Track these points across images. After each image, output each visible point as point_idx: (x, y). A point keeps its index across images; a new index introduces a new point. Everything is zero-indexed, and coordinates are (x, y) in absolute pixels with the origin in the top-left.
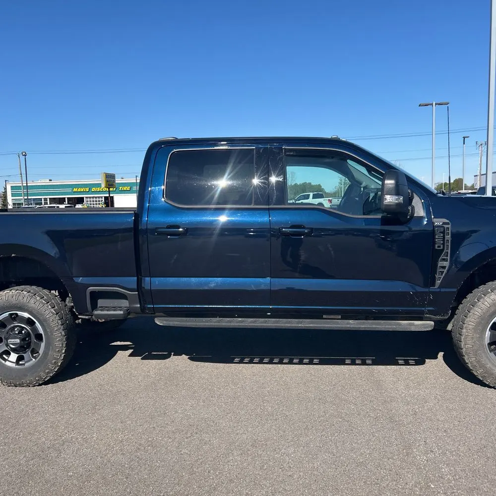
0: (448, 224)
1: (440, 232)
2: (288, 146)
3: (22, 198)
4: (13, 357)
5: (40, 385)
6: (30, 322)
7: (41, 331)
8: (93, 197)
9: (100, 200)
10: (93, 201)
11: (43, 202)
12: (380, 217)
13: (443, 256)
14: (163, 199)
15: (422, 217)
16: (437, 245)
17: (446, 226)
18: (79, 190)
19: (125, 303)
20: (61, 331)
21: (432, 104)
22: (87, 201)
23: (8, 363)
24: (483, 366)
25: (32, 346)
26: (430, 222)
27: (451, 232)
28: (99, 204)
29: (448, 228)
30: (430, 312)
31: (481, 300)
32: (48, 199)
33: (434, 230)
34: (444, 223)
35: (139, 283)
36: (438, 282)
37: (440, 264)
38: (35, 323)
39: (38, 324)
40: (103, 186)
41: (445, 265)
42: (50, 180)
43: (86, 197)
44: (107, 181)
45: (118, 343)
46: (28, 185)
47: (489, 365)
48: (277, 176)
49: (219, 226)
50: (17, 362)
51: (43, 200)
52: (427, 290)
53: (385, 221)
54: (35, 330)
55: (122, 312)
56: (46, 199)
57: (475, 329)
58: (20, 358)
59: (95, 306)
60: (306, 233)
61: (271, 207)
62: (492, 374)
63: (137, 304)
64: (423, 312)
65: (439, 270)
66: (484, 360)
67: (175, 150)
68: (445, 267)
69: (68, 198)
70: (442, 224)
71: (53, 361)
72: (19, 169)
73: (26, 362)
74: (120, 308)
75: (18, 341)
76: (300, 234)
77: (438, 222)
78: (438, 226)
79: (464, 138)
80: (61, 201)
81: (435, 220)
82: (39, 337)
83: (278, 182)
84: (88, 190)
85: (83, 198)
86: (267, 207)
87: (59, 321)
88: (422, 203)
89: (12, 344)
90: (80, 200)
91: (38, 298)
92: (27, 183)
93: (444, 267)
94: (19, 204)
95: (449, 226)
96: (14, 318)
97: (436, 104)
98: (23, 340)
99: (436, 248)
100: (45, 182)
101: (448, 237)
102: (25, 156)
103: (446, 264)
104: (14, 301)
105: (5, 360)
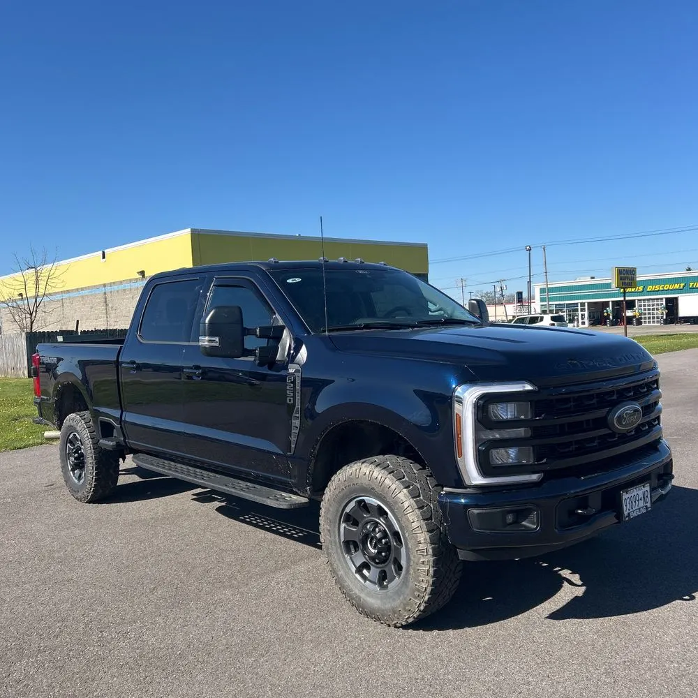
0: (299, 371)
1: (292, 382)
8: (649, 300)
9: (660, 303)
10: (653, 305)
11: (579, 308)
13: (295, 413)
16: (288, 399)
17: (296, 374)
22: (640, 306)
23: (74, 478)
28: (658, 309)
29: (299, 377)
30: (295, 486)
32: (587, 304)
33: (287, 380)
34: (296, 370)
36: (293, 447)
37: (294, 422)
40: (614, 285)
41: (296, 425)
42: (593, 278)
43: (639, 300)
44: (621, 279)
50: (78, 479)
51: (579, 304)
56: (583, 304)
58: (80, 475)
63: (121, 436)
65: (293, 430)
68: (297, 428)
69: (613, 302)
70: (294, 372)
73: (81, 480)
77: (292, 368)
78: (290, 374)
81: (289, 366)
84: (641, 289)
85: (634, 301)
90: (631, 305)
95: (300, 375)
99: (288, 402)
101: (298, 389)
102: (530, 250)
103: (298, 424)
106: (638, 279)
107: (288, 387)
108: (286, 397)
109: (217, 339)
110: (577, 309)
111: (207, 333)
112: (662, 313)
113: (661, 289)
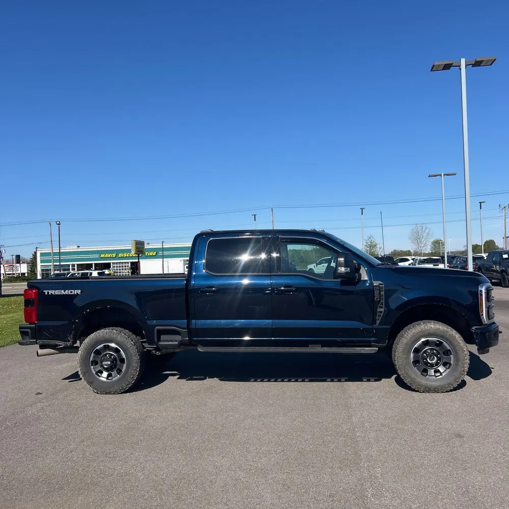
0: (382, 284)
1: (378, 290)
2: (283, 236)
3: (51, 264)
4: (105, 374)
5: (122, 393)
6: (117, 351)
7: (124, 356)
8: (120, 263)
10: (123, 267)
12: (340, 280)
13: (380, 305)
14: (204, 271)
15: (366, 280)
17: (381, 286)
18: (106, 256)
19: (179, 338)
20: (137, 356)
21: (441, 175)
22: (114, 267)
23: (101, 378)
24: (409, 376)
25: (118, 367)
26: (371, 284)
27: (385, 290)
28: (126, 269)
30: (374, 341)
31: (406, 333)
32: (76, 265)
33: (373, 289)
34: (380, 284)
35: (188, 324)
36: (378, 322)
37: (379, 310)
38: (120, 351)
39: (122, 352)
40: (133, 252)
42: (79, 247)
43: (113, 263)
44: (137, 248)
45: (168, 372)
46: (61, 251)
47: (413, 376)
48: (277, 253)
49: (243, 287)
50: (107, 378)
51: (71, 265)
52: (371, 327)
53: (342, 283)
54: (120, 355)
55: (177, 343)
56: (73, 265)
57: (403, 352)
58: (109, 375)
59: (159, 340)
60: (294, 291)
61: (271, 274)
62: (415, 382)
63: (186, 337)
64: (370, 342)
65: (378, 314)
66: (410, 372)
67: (211, 239)
69: (95, 264)
70: (378, 285)
71: (132, 376)
72: (50, 236)
73: (113, 378)
74: (176, 341)
75: (109, 363)
76: (289, 291)
77: (376, 283)
78: (375, 286)
79: (480, 203)
80: (89, 267)
81: (374, 282)
82: (122, 361)
83: (277, 257)
84: (115, 256)
85: (110, 263)
86: (269, 274)
87: (136, 350)
88: (366, 270)
89: (105, 365)
90: (107, 266)
91: (123, 334)
92: (60, 250)
93: (381, 312)
94: (47, 270)
95: (383, 286)
96: (107, 348)
97: (444, 175)
98: (112, 362)
99: (375, 299)
100: (73, 248)
101: (383, 293)
102: (59, 225)
103: (382, 310)
104: (107, 336)
105: (100, 376)
107: (375, 292)
108: (374, 297)
110: (70, 269)
112: (129, 272)
113: (128, 256)
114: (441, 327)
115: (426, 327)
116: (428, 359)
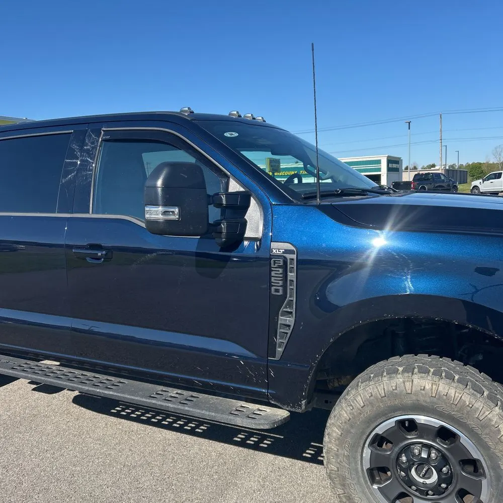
0: (292, 252)
1: (279, 267)
13: (286, 307)
16: (273, 288)
17: (289, 256)
27: (298, 267)
29: (293, 259)
30: (274, 397)
33: (269, 262)
34: (287, 251)
36: (280, 350)
37: (282, 319)
41: (288, 323)
65: (280, 330)
68: (289, 326)
70: (283, 253)
78: (277, 256)
81: (273, 245)
93: (287, 326)
95: (294, 257)
99: (273, 292)
101: (292, 276)
103: (290, 320)
106: (281, 167)
107: (273, 274)
108: (271, 286)
109: (177, 210)
111: (160, 202)
114: (452, 392)
115: (408, 385)
116: (413, 472)
